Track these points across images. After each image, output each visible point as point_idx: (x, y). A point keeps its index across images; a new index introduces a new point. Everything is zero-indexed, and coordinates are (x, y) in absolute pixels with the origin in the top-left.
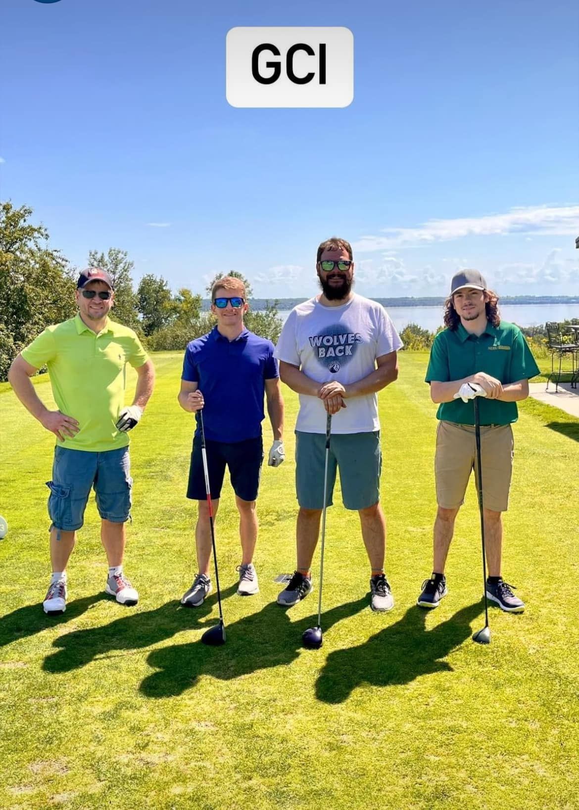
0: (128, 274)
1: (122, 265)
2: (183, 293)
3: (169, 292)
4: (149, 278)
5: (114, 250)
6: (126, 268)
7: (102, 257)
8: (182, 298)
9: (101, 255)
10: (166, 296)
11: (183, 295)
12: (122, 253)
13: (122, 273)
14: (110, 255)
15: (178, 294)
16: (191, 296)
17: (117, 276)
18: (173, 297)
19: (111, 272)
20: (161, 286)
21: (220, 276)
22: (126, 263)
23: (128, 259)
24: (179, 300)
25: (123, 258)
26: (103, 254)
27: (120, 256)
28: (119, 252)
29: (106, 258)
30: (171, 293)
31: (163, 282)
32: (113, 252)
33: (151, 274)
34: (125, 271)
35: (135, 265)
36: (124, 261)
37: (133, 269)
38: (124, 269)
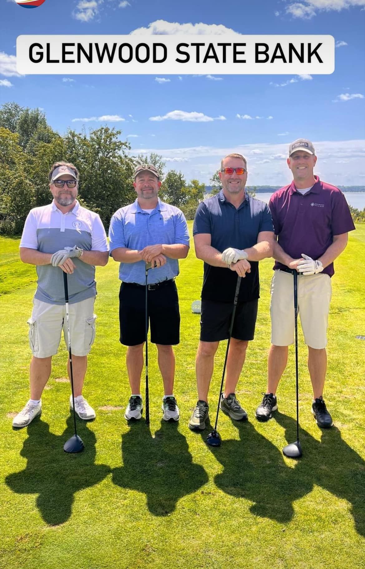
0: (162, 170)
1: (158, 164)
2: (194, 182)
3: (184, 181)
4: (172, 172)
6: (160, 166)
7: (146, 160)
9: (145, 158)
10: (182, 184)
12: (159, 157)
14: (151, 157)
15: (190, 183)
16: (198, 185)
18: (187, 185)
20: (180, 178)
22: (160, 163)
23: (163, 160)
24: (191, 186)
25: (159, 160)
26: (147, 157)
27: (157, 158)
28: (157, 156)
29: (149, 160)
30: (186, 182)
31: (181, 175)
32: (153, 156)
33: (174, 170)
34: (160, 168)
35: (166, 165)
36: (159, 162)
37: (165, 167)
38: (159, 166)
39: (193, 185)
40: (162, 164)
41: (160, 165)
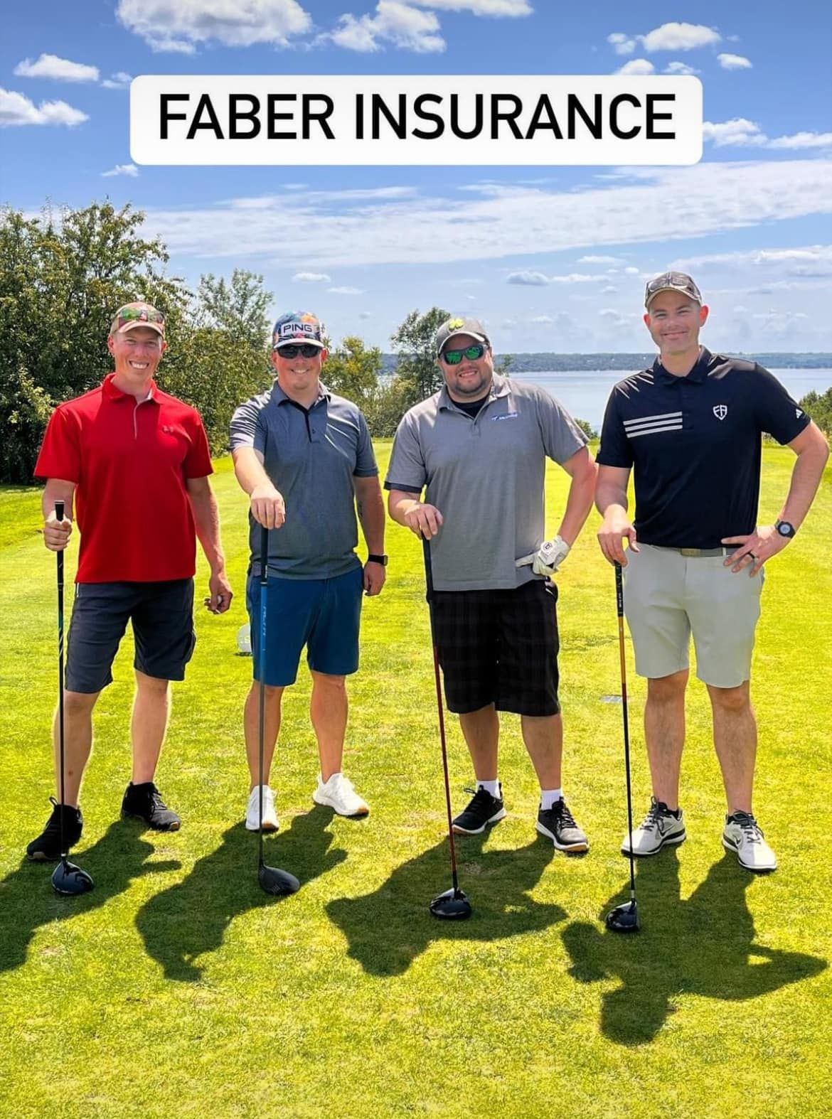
0: (263, 313)
1: (254, 298)
2: (351, 345)
5: (242, 274)
6: (260, 303)
7: (221, 285)
9: (220, 281)
11: (349, 347)
12: (255, 277)
13: (254, 312)
14: (235, 280)
15: (342, 346)
16: (362, 351)
17: (246, 316)
18: (332, 352)
19: (237, 309)
21: (415, 318)
22: (260, 295)
23: (265, 288)
24: (344, 355)
25: (256, 287)
26: (222, 281)
27: (252, 283)
28: (249, 277)
29: (228, 286)
32: (239, 276)
34: (259, 308)
35: (275, 299)
36: (258, 292)
37: (274, 304)
38: (257, 304)
39: (350, 352)
40: (263, 296)
41: (259, 301)
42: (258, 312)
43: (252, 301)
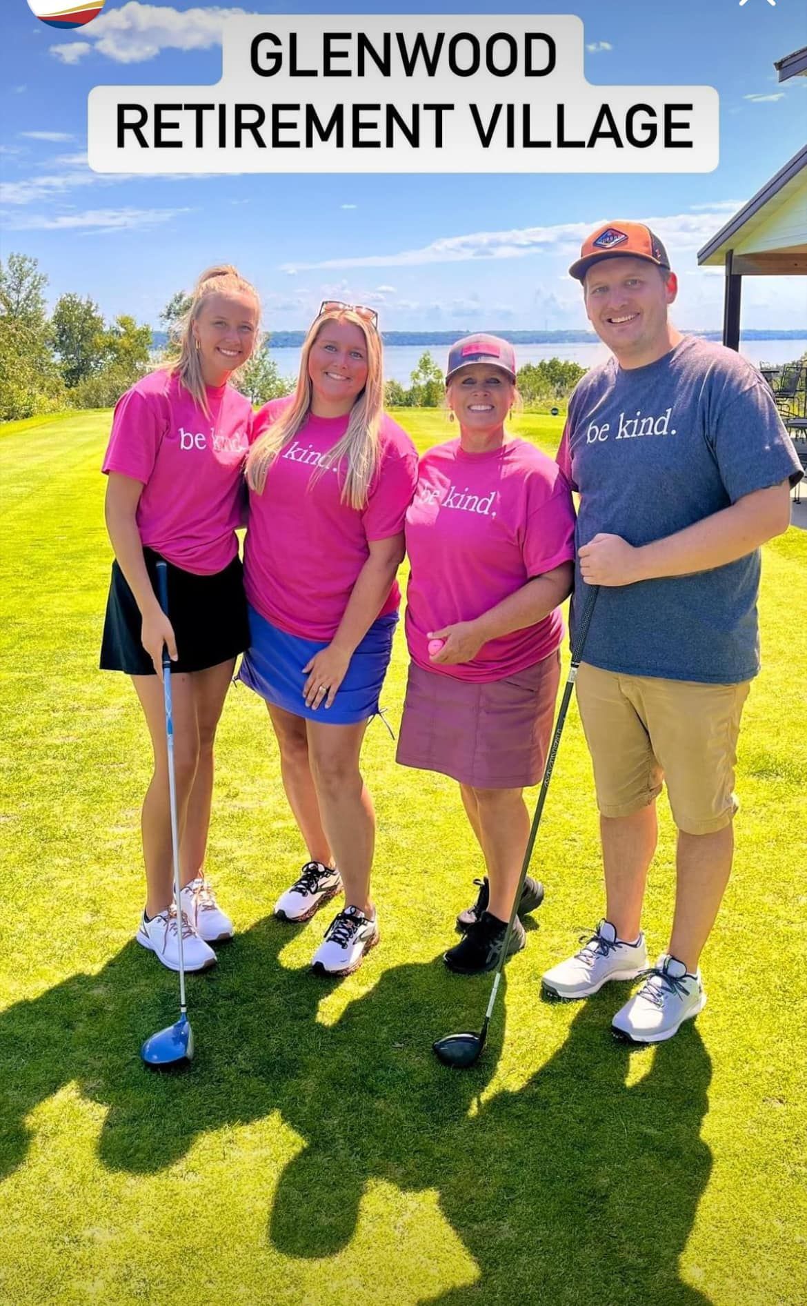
0: (39, 293)
1: (30, 279)
2: (123, 322)
3: (101, 320)
4: (69, 299)
5: (18, 257)
6: (36, 283)
8: (122, 330)
10: (96, 327)
11: (122, 325)
12: (30, 261)
13: (30, 292)
14: (11, 264)
15: (115, 324)
16: (134, 327)
17: (23, 295)
18: (107, 329)
19: (14, 290)
20: (88, 312)
21: (181, 297)
22: (35, 276)
23: (40, 271)
24: (117, 332)
25: (31, 269)
27: (27, 265)
28: (26, 259)
29: (5, 268)
30: (104, 322)
31: (91, 304)
32: (15, 259)
33: (72, 293)
34: (35, 288)
35: (49, 281)
36: (33, 274)
37: (48, 285)
38: (33, 285)
40: (38, 278)
41: (34, 282)
42: (34, 292)
43: (27, 283)
